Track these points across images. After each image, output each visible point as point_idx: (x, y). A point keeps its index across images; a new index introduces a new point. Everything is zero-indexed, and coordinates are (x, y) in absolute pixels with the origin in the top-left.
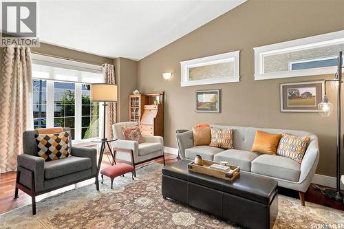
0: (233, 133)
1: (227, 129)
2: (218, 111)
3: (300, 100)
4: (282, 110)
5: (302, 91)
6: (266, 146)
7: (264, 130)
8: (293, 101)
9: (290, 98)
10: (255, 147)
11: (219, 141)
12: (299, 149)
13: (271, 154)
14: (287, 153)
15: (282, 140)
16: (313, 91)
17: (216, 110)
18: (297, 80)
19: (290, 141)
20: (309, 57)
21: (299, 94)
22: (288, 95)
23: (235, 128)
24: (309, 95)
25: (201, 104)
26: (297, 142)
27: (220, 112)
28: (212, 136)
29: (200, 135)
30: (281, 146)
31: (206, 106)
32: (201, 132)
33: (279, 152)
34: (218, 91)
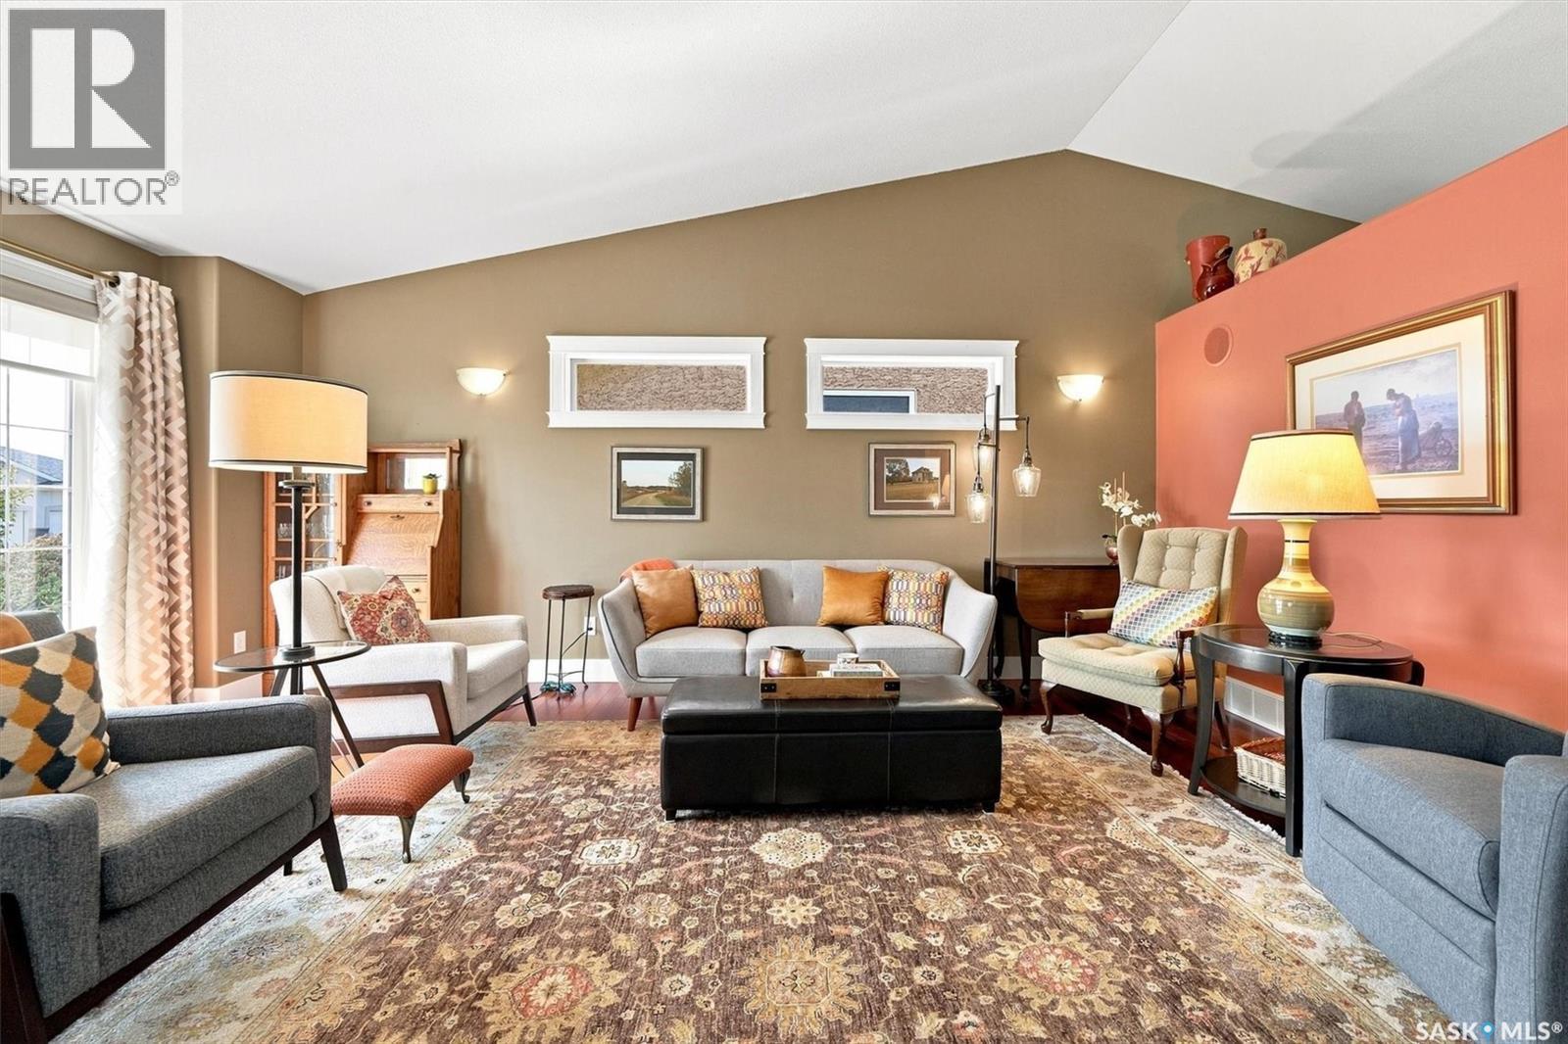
0: (762, 576)
1: (743, 569)
2: (698, 515)
3: (908, 487)
4: (873, 512)
5: (914, 464)
6: (859, 606)
7: (840, 564)
8: (897, 488)
9: (890, 481)
10: (829, 611)
11: (729, 607)
12: (935, 601)
13: (874, 623)
14: (910, 616)
15: (893, 585)
16: (933, 465)
17: (691, 512)
18: (901, 438)
19: (913, 586)
20: (849, 385)
21: (907, 470)
22: (886, 473)
23: (763, 564)
24: (925, 473)
25: (636, 491)
26: (929, 587)
27: (704, 518)
28: (704, 595)
29: (666, 596)
30: (893, 600)
31: (651, 501)
32: (665, 584)
33: (890, 614)
34: (698, 452)
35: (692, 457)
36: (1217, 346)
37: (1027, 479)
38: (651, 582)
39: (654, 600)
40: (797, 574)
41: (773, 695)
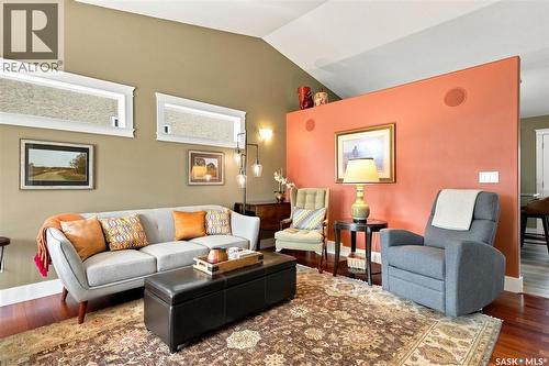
0: (141, 219)
1: (130, 215)
2: (90, 186)
4: (190, 183)
6: (196, 228)
7: (179, 209)
11: (129, 237)
12: (226, 223)
15: (208, 217)
16: (214, 162)
17: (85, 184)
18: (202, 149)
19: (218, 216)
23: (141, 212)
24: (212, 165)
27: (95, 187)
28: (111, 232)
29: (89, 235)
30: (210, 224)
31: (55, 176)
32: (87, 228)
33: (209, 231)
34: (91, 148)
35: (87, 150)
36: (311, 125)
37: (257, 169)
38: (77, 228)
39: (81, 238)
40: (160, 216)
41: (218, 272)
